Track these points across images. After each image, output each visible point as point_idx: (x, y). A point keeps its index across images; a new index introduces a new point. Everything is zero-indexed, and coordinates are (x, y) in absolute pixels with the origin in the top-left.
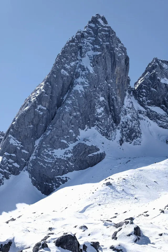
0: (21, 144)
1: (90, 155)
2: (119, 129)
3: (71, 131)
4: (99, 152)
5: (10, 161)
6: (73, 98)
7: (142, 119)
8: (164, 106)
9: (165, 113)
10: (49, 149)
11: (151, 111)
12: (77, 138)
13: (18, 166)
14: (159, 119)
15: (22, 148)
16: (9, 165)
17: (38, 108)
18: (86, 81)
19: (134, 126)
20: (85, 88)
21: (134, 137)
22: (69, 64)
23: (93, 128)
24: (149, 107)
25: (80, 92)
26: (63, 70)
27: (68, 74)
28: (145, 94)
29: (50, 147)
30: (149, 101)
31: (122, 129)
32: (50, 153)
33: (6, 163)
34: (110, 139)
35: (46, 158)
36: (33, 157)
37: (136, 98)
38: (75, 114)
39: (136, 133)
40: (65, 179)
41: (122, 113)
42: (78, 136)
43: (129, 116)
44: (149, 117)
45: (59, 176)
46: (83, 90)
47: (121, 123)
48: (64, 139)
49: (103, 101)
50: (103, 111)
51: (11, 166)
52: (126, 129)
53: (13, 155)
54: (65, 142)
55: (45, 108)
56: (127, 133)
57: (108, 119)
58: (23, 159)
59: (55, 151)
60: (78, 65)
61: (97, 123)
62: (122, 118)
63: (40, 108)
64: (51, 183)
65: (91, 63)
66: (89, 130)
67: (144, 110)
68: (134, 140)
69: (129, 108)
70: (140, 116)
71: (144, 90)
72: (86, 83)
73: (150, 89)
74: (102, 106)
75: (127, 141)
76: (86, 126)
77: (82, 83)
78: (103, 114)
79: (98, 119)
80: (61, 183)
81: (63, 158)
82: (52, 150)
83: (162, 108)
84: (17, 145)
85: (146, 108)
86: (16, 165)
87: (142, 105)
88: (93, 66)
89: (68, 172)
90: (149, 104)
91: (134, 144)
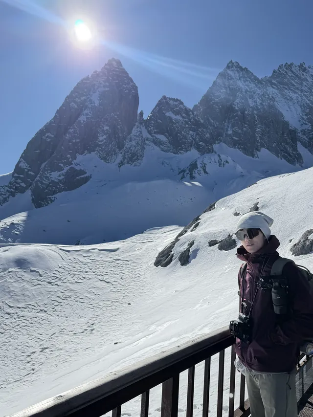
0: (29, 167)
1: (77, 178)
2: (121, 153)
3: (69, 156)
4: (85, 175)
5: (19, 181)
6: (76, 127)
7: (148, 145)
8: (167, 134)
9: (167, 139)
10: (49, 172)
11: (156, 138)
12: (73, 162)
13: (25, 186)
14: (162, 145)
15: (29, 170)
16: (17, 185)
17: (46, 136)
18: (90, 113)
19: (137, 151)
20: (87, 118)
21: (136, 159)
22: (79, 98)
23: (93, 153)
24: (155, 135)
25: (82, 122)
26: (73, 103)
27: (76, 107)
28: (153, 125)
29: (49, 170)
30: (155, 130)
31: (124, 153)
32: (48, 175)
33: (14, 183)
34: (108, 163)
35: (44, 179)
36: (37, 178)
37: (146, 128)
38: (74, 141)
39: (138, 156)
40: (53, 199)
41: (127, 140)
42: (74, 161)
43: (134, 143)
44: (155, 143)
45: (50, 196)
46: (85, 120)
47: (125, 148)
48: (62, 163)
49: (107, 130)
50: (105, 139)
51: (18, 185)
52: (128, 153)
53: (22, 176)
54: (62, 165)
55: (53, 136)
56: (129, 157)
57: (110, 145)
58: (29, 180)
59: (52, 173)
60: (88, 100)
61: (98, 148)
62: (127, 144)
63: (48, 136)
64: (44, 202)
65: (99, 97)
66: (88, 155)
67: (151, 137)
68: (135, 162)
69: (135, 136)
70: (147, 142)
71: (153, 122)
72: (89, 114)
73: (157, 120)
74: (105, 134)
75: (128, 163)
76: (86, 152)
77: (87, 114)
78: (104, 141)
79: (99, 146)
80: (50, 202)
81: (55, 180)
82: (51, 172)
83: (166, 136)
84: (25, 167)
85: (153, 136)
86: (23, 185)
87: (150, 134)
88: (100, 100)
89: (58, 193)
90: (155, 133)
91: (134, 166)
